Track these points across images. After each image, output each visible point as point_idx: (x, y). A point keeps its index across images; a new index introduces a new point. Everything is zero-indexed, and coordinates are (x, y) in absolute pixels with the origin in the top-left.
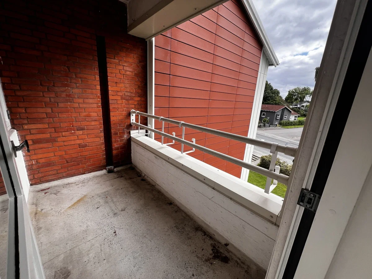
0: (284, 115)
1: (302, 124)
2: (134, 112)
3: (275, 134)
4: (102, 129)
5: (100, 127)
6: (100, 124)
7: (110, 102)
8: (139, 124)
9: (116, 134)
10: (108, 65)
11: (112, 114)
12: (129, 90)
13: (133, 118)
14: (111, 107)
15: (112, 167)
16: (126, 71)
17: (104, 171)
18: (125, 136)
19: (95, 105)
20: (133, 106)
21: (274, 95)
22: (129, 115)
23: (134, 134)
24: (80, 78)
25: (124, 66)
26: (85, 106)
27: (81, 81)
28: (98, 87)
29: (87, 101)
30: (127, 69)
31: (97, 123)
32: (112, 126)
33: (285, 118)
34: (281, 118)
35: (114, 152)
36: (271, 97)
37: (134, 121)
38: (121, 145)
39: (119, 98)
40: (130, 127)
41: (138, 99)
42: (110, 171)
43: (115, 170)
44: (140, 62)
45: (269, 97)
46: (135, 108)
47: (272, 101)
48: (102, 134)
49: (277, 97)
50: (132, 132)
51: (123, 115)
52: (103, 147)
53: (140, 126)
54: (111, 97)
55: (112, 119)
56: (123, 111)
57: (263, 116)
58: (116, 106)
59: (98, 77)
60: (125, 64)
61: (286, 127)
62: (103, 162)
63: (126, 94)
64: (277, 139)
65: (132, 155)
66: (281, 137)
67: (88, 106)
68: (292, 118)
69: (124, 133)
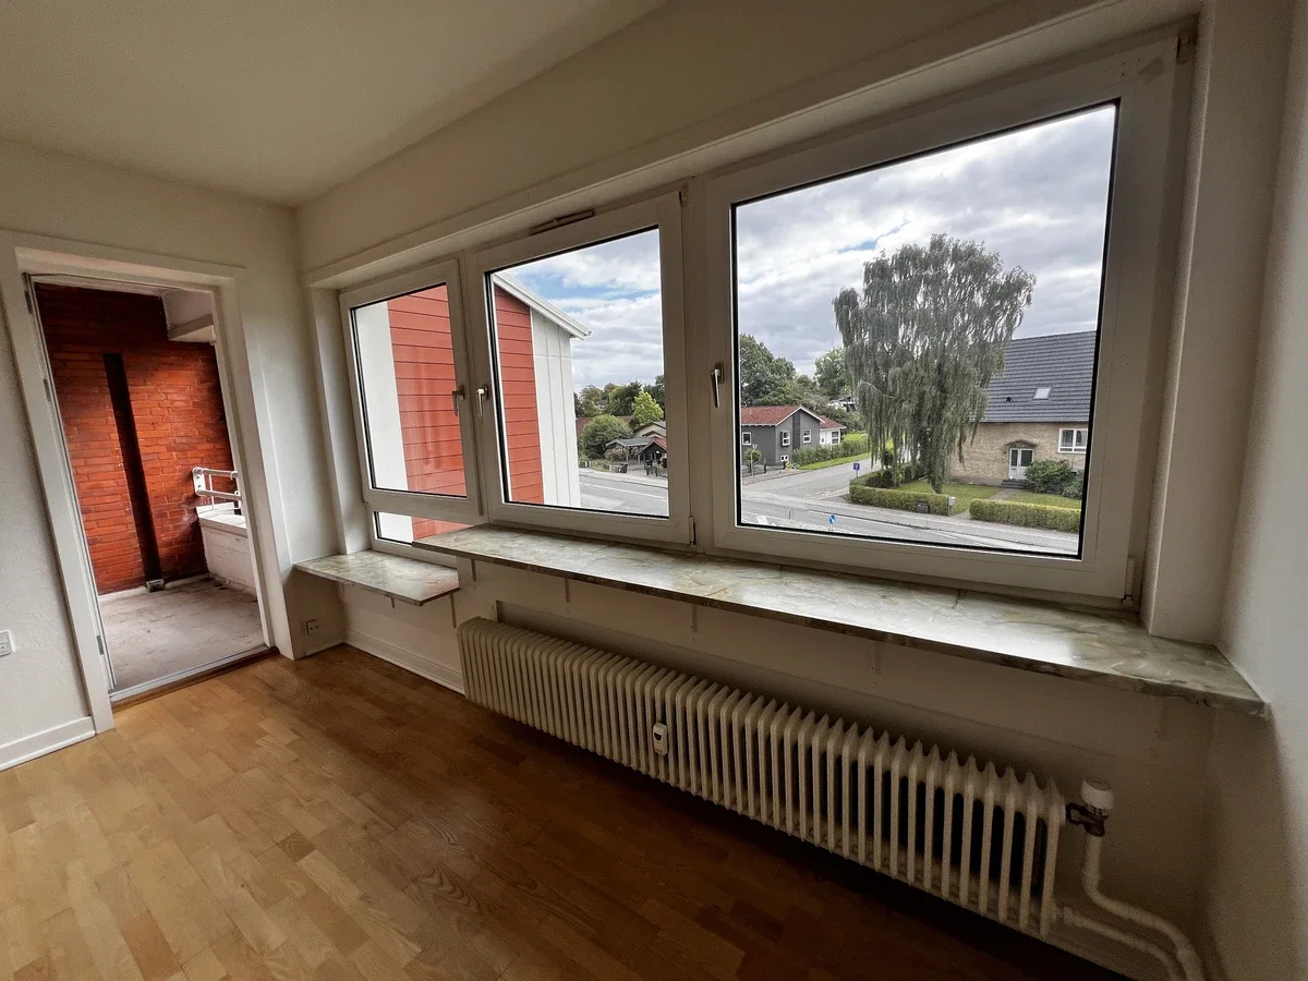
0: (802, 433)
1: (852, 451)
2: (199, 472)
3: (776, 492)
4: (129, 508)
5: (125, 506)
6: (125, 499)
7: (143, 458)
8: (212, 491)
9: (162, 515)
10: (132, 397)
11: (148, 480)
12: (183, 434)
13: (200, 484)
14: (146, 467)
15: (162, 581)
16: (173, 401)
17: (141, 590)
18: (186, 519)
19: (111, 467)
20: (198, 460)
21: (778, 377)
22: (190, 477)
23: (205, 512)
24: (76, 425)
25: (166, 394)
26: (87, 470)
27: (79, 430)
28: (115, 436)
29: (92, 461)
30: (175, 397)
31: (118, 498)
32: (152, 501)
33: (807, 439)
34: (796, 444)
35: (162, 551)
36: (770, 383)
37: (203, 488)
38: (177, 535)
39: (163, 449)
40: (194, 498)
41: (208, 446)
42: (154, 589)
43: (168, 585)
44: (202, 382)
45: (766, 383)
46: (202, 464)
47: (775, 396)
48: (131, 518)
49: (787, 381)
50: (199, 509)
51: (176, 478)
52: (135, 542)
53: (214, 494)
54: (142, 450)
55: (150, 488)
56: (175, 471)
57: (747, 443)
58: (158, 465)
59: (112, 419)
60: (169, 391)
61: (811, 466)
62: (139, 571)
63: (178, 440)
64: (776, 506)
65: (206, 555)
66: (790, 495)
67: (94, 470)
68: (826, 439)
69: (181, 513)
